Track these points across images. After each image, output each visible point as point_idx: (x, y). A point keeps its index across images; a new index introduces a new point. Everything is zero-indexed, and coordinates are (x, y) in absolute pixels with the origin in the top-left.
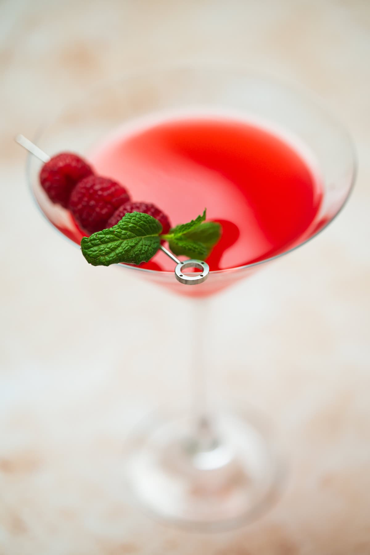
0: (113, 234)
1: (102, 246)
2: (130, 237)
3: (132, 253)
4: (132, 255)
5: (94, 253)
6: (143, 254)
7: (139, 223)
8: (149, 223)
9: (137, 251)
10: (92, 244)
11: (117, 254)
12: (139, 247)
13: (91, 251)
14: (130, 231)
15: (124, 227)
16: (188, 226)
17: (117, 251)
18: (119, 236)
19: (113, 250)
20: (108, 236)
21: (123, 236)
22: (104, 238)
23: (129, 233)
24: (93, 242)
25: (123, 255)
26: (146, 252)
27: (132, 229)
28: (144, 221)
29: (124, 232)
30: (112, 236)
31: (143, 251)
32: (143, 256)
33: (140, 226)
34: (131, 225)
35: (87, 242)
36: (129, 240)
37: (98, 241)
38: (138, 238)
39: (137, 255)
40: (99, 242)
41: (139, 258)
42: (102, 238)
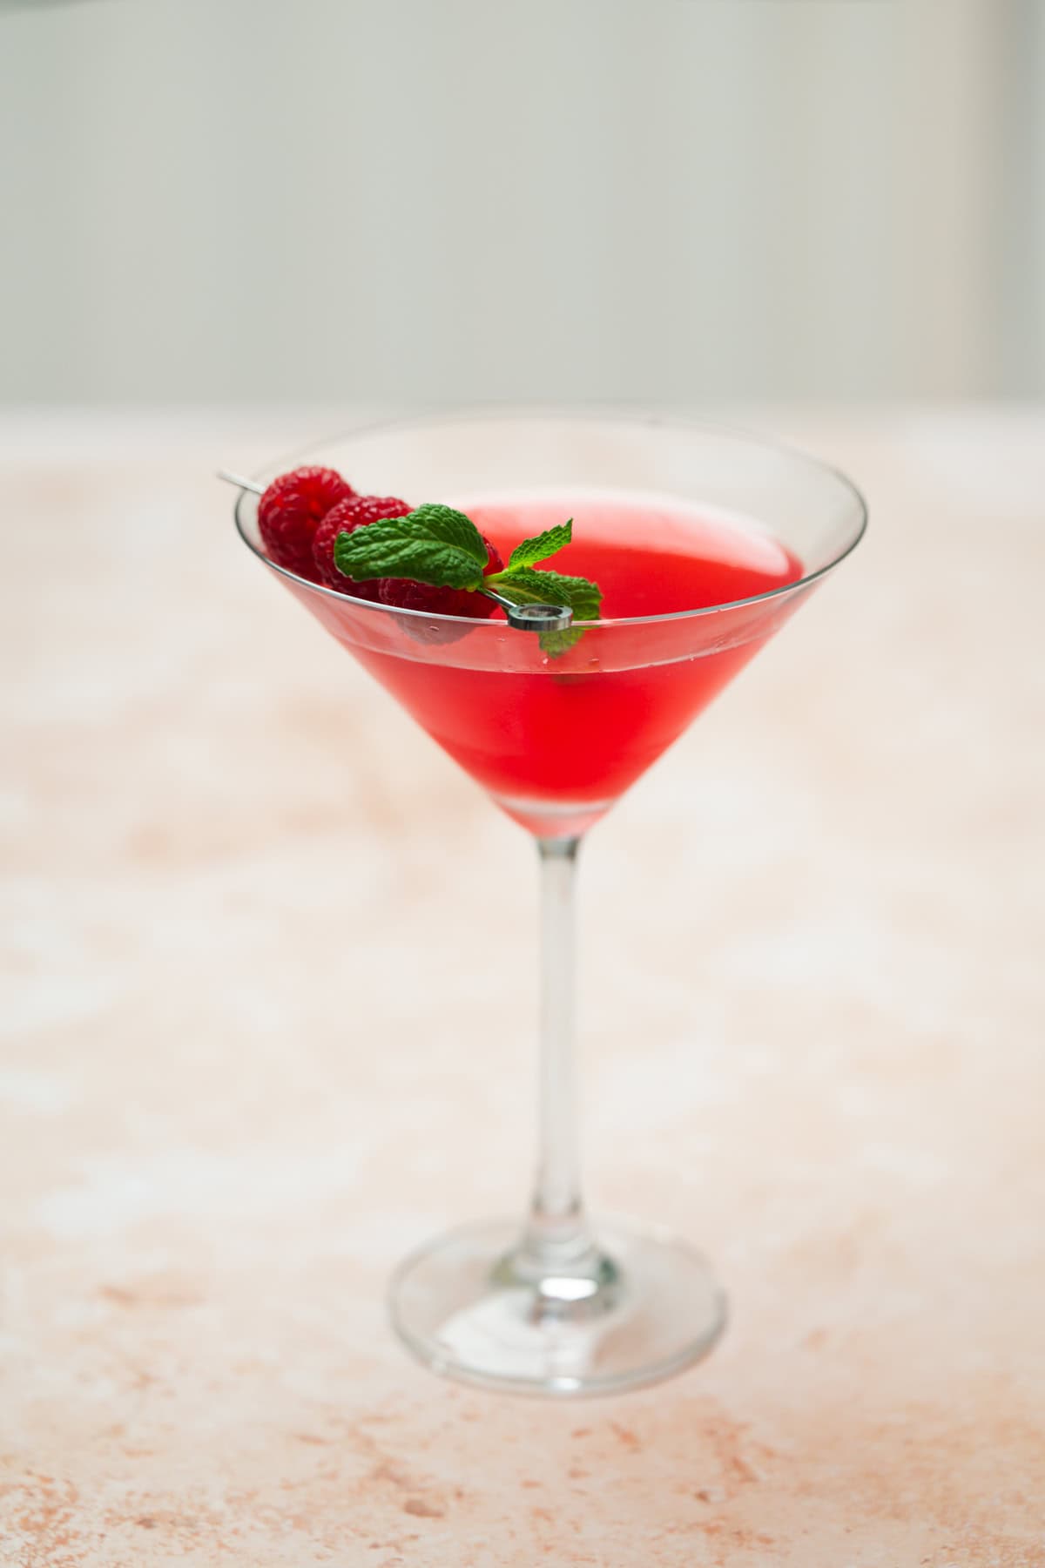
0: (396, 527)
1: (374, 546)
2: (425, 537)
3: (428, 561)
4: (429, 565)
5: (359, 556)
6: (449, 568)
7: (445, 519)
8: (464, 524)
9: (439, 560)
10: (356, 543)
11: (402, 558)
12: (443, 555)
13: (354, 554)
14: (427, 527)
15: (418, 518)
16: (538, 542)
17: (402, 553)
18: (405, 532)
19: (395, 550)
20: (387, 529)
21: (414, 532)
22: (377, 531)
23: (425, 530)
24: (358, 539)
25: (412, 560)
26: (456, 567)
27: (432, 525)
28: (455, 518)
29: (415, 526)
30: (393, 530)
31: (449, 564)
32: (449, 572)
33: (446, 523)
34: (429, 517)
35: (346, 540)
36: (428, 542)
37: (366, 536)
38: (442, 544)
39: (438, 567)
40: (369, 539)
41: (442, 574)
42: (375, 531)
